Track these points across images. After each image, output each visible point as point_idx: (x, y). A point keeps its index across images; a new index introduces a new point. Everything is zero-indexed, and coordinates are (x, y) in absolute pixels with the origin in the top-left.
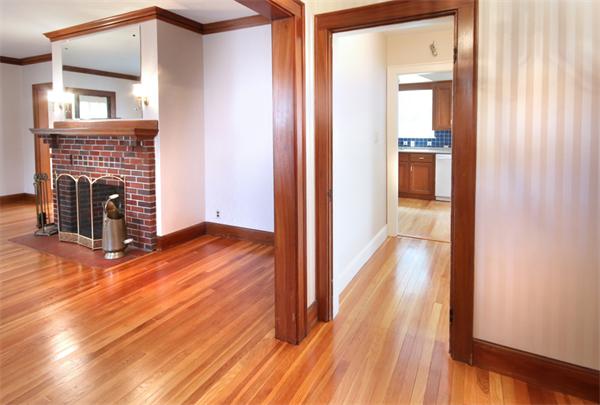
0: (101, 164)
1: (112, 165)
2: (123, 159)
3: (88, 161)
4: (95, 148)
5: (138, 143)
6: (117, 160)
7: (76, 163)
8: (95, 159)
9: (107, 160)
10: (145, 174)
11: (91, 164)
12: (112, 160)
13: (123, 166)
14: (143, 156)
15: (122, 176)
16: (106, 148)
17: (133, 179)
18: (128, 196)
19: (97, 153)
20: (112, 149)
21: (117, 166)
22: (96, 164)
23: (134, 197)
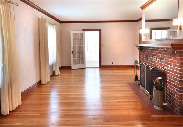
0: (156, 60)
1: (161, 61)
2: (166, 59)
3: (152, 58)
4: (154, 53)
5: (174, 52)
6: (163, 59)
7: (148, 58)
8: (154, 58)
9: (159, 59)
10: (177, 70)
11: (153, 59)
12: (161, 59)
13: (166, 63)
14: (176, 59)
15: (165, 68)
16: (159, 53)
17: (171, 71)
18: (167, 79)
19: (155, 55)
20: (161, 53)
21: (163, 62)
22: (154, 60)
23: (170, 80)
